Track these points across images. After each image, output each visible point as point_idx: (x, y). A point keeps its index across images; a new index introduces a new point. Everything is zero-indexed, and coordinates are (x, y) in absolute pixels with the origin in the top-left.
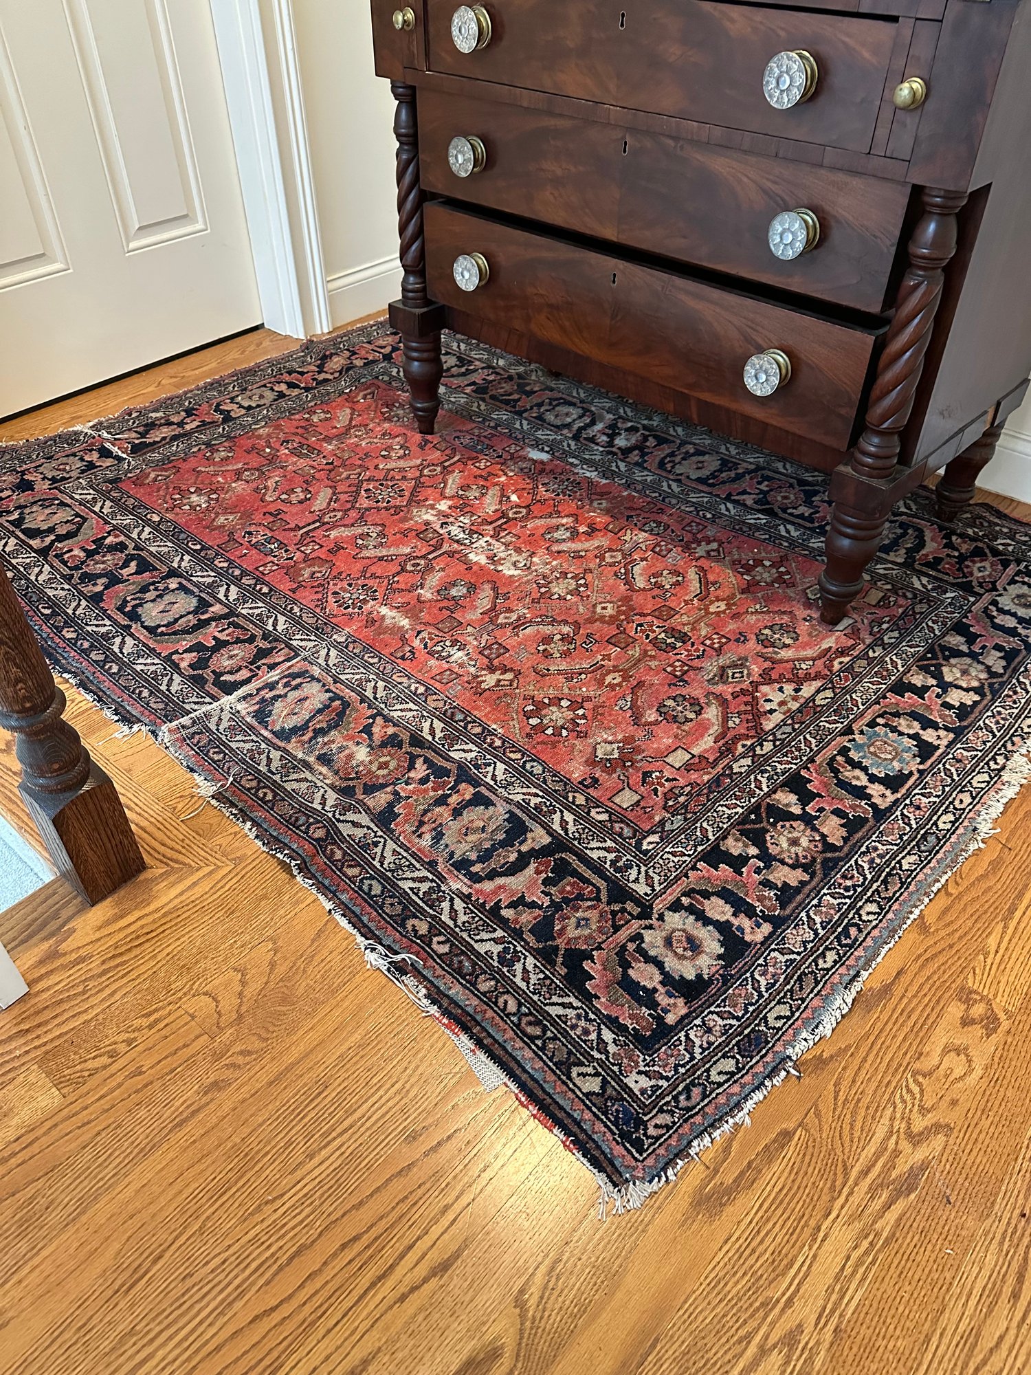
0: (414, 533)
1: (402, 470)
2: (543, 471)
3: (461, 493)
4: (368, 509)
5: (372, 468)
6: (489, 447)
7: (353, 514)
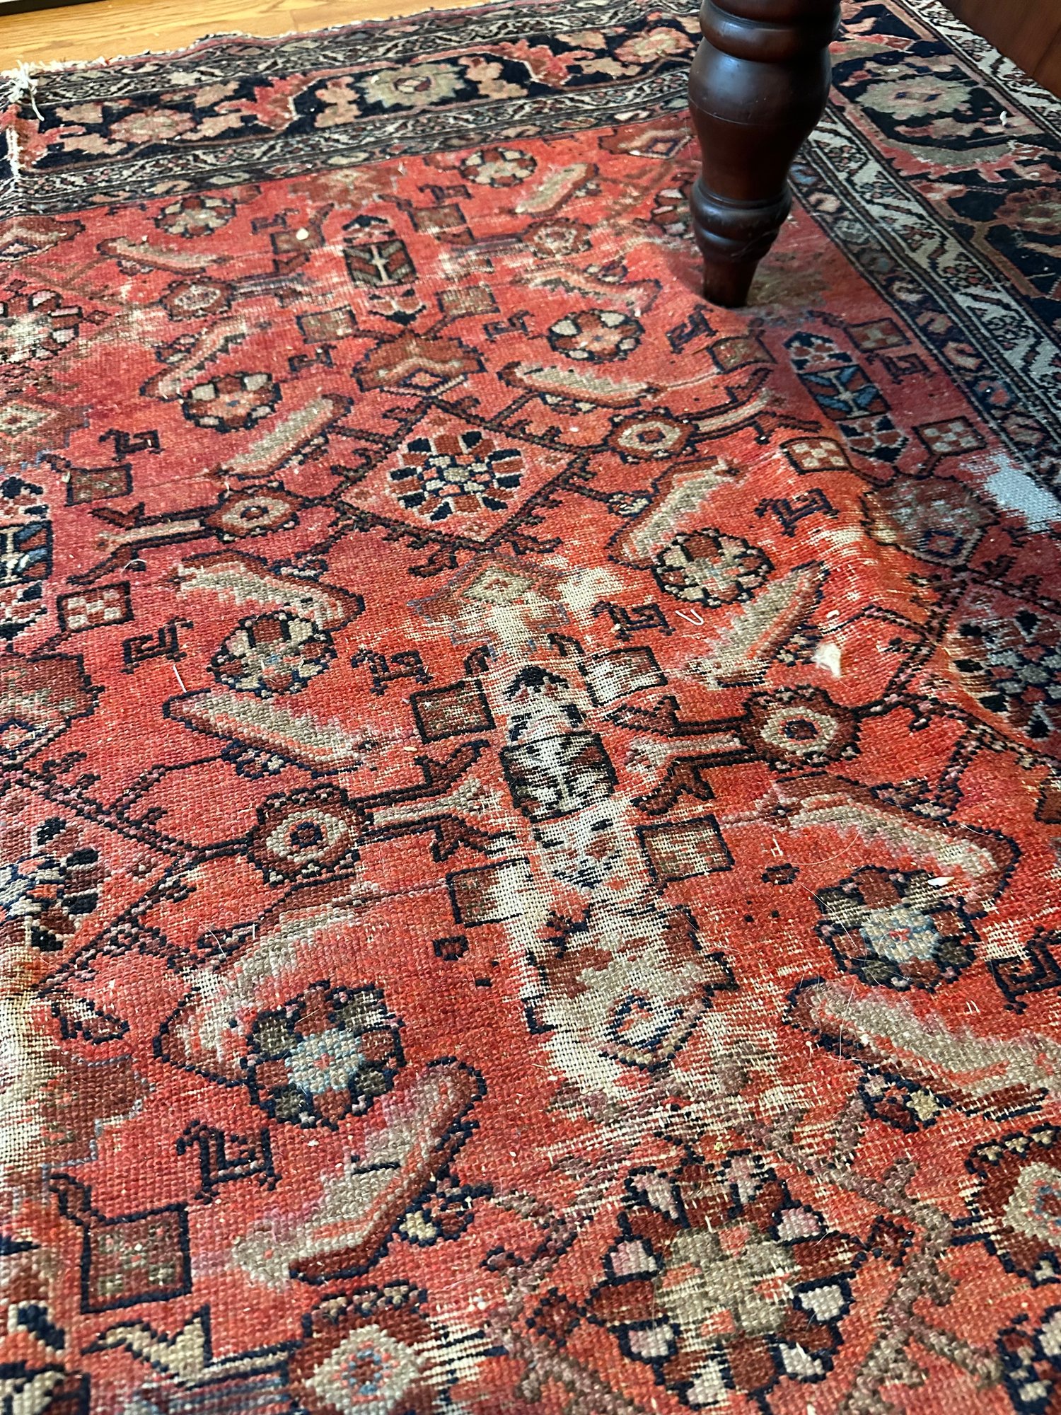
0: (413, 686)
1: (569, 404)
2: (998, 568)
3: (676, 558)
4: (366, 521)
5: (493, 369)
6: (879, 404)
7: (315, 526)
